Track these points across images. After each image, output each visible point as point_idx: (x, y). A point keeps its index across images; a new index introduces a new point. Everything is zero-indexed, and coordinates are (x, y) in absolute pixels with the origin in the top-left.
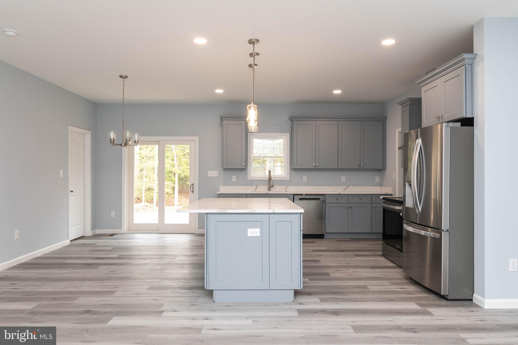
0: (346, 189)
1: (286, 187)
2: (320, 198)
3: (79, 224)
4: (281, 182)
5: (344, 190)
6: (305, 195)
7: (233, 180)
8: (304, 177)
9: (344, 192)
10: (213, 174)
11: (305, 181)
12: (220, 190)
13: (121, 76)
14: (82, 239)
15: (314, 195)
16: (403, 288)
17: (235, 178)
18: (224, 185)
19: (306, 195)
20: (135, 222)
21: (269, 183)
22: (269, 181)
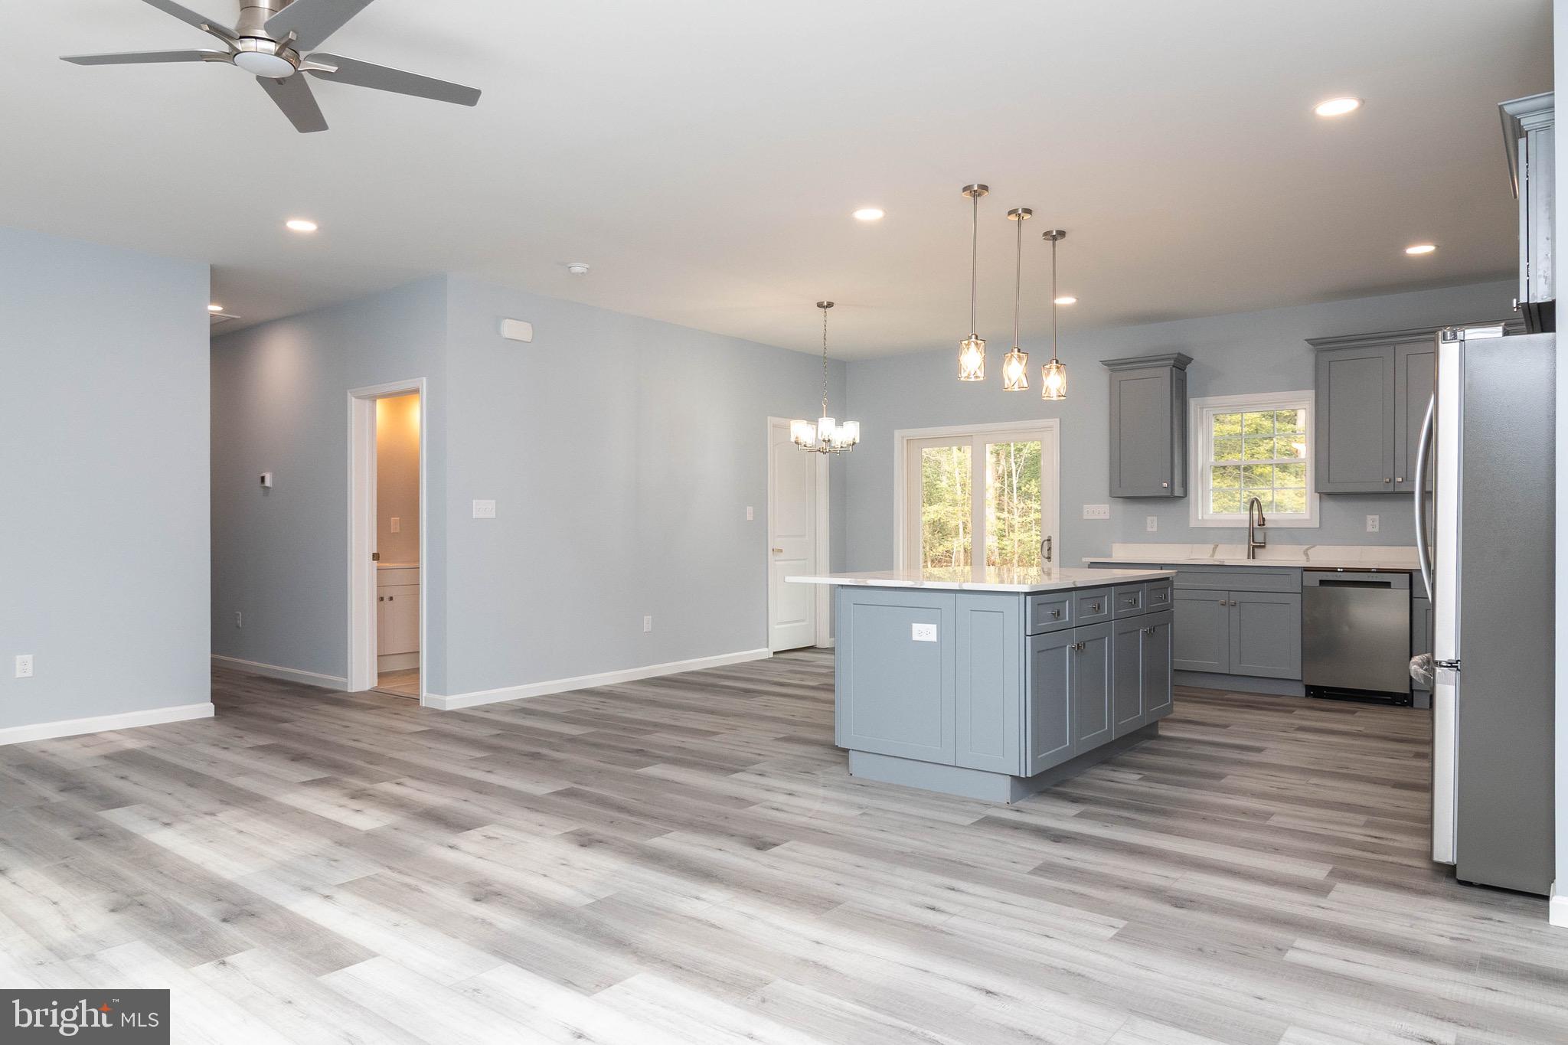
1: (1307, 549)
2: (1390, 583)
3: (803, 621)
4: (1293, 534)
6: (1343, 571)
7: (1149, 529)
8: (1369, 518)
11: (1373, 530)
12: (1114, 555)
13: (820, 305)
14: (810, 652)
15: (1374, 572)
16: (1379, 838)
18: (1125, 542)
19: (1346, 570)
21: (1250, 536)
22: (1251, 530)
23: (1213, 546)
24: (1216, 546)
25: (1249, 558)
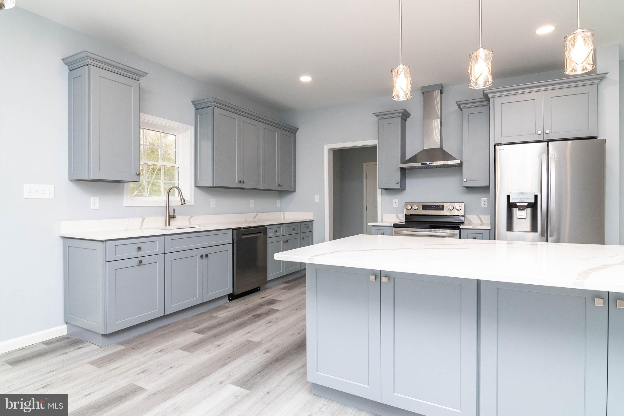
0: (255, 217)
1: (190, 218)
7: (93, 208)
10: (41, 191)
17: (97, 203)
21: (166, 211)
22: (168, 206)
23: (141, 219)
24: (144, 219)
25: (166, 226)
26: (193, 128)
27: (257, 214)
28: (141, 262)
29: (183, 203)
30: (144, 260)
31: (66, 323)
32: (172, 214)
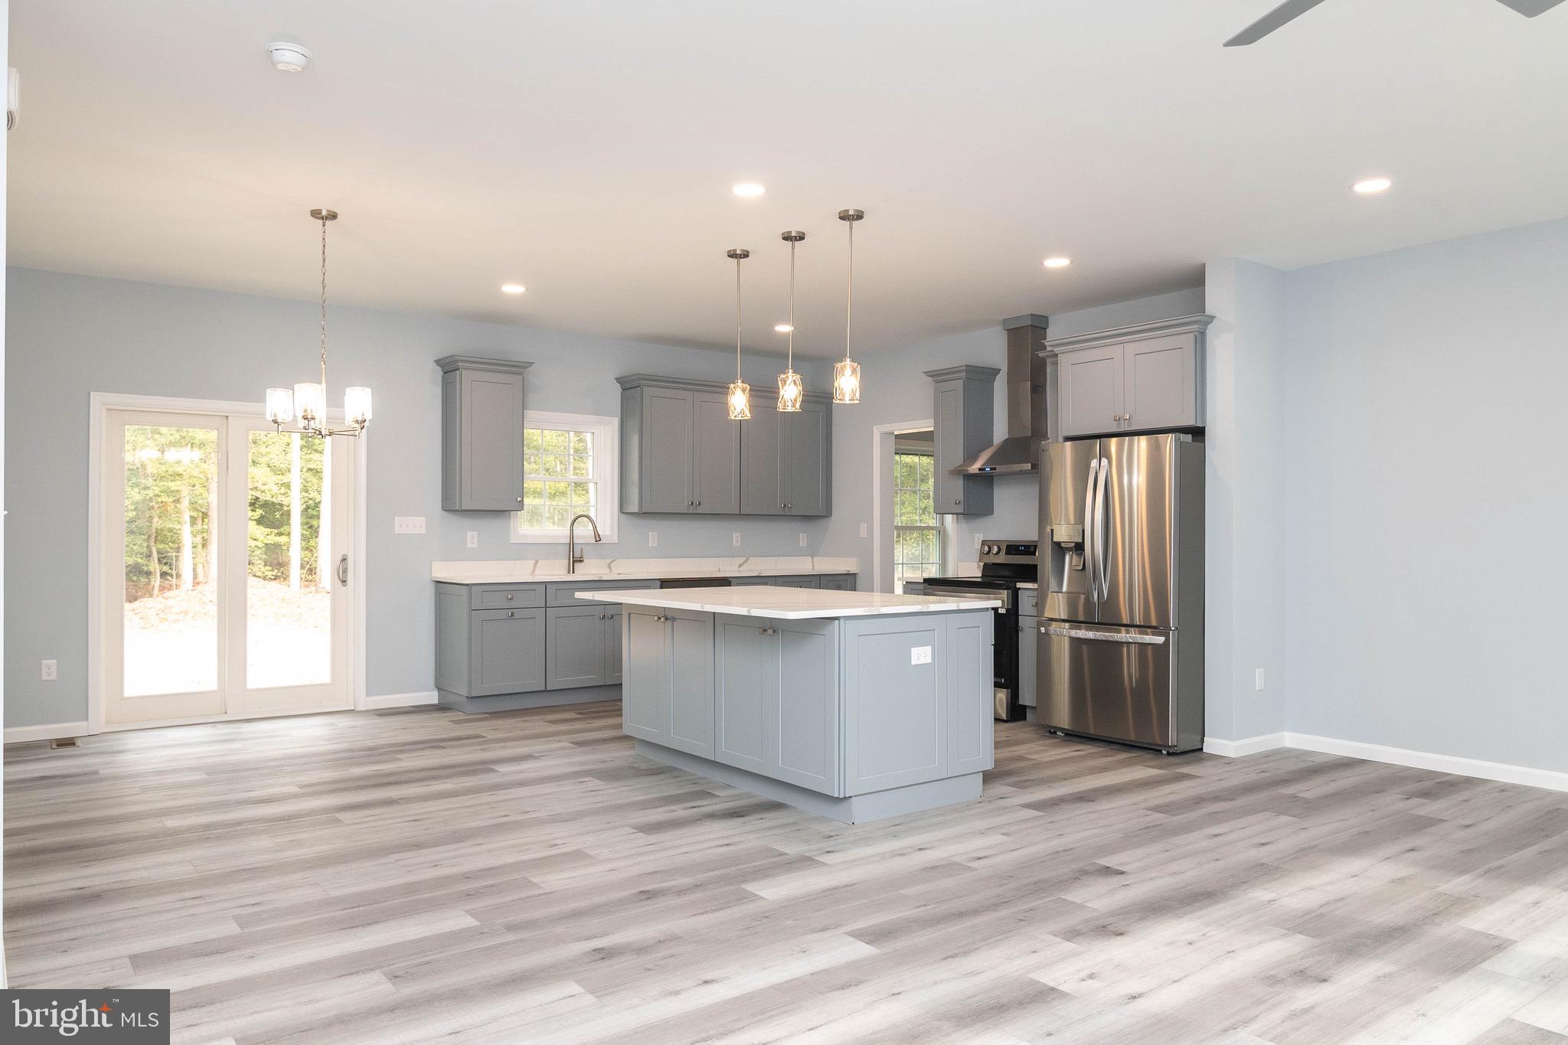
0: (743, 564)
1: (611, 563)
5: (740, 566)
7: (469, 546)
8: (650, 535)
9: (739, 572)
10: (412, 525)
13: (316, 214)
17: (475, 540)
18: (444, 558)
20: (128, 692)
21: (570, 551)
22: (572, 545)
23: (533, 562)
24: (537, 562)
25: (569, 573)
26: (616, 422)
27: (747, 559)
28: (512, 615)
29: (598, 538)
30: (518, 614)
31: (439, 689)
32: (577, 554)
